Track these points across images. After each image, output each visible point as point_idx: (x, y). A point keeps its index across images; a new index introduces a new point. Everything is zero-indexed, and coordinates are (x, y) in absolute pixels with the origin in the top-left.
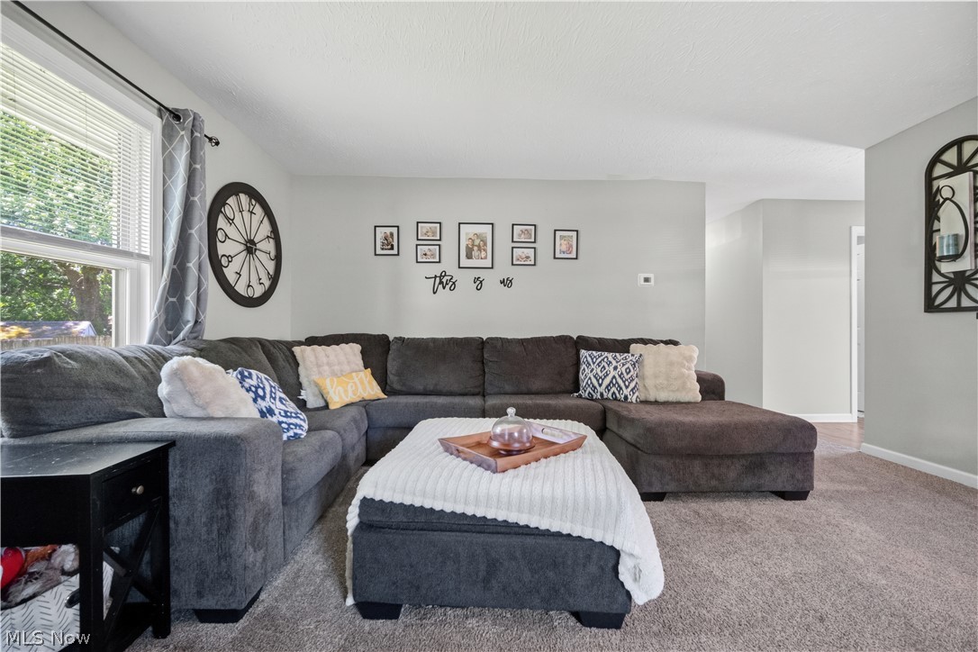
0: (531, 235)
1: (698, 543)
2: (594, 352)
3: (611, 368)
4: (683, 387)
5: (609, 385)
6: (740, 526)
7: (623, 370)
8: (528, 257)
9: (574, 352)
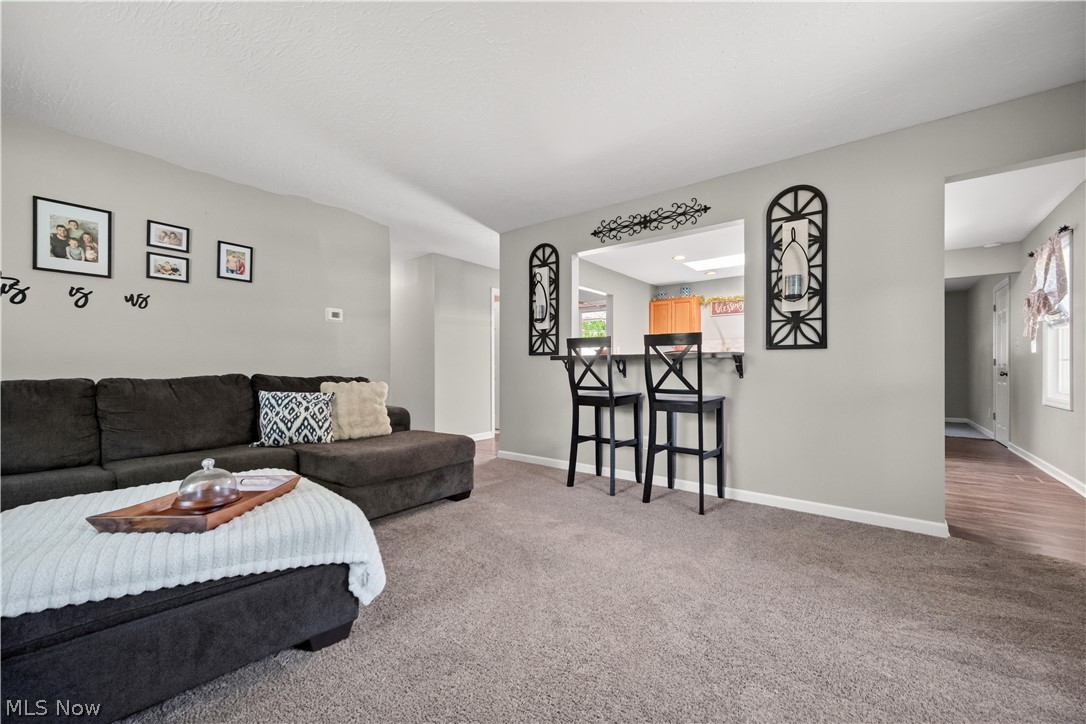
0: (180, 240)
1: (399, 552)
2: (278, 393)
3: (302, 409)
4: (376, 422)
5: (300, 428)
6: (429, 528)
7: (316, 409)
8: (175, 270)
9: (250, 394)
